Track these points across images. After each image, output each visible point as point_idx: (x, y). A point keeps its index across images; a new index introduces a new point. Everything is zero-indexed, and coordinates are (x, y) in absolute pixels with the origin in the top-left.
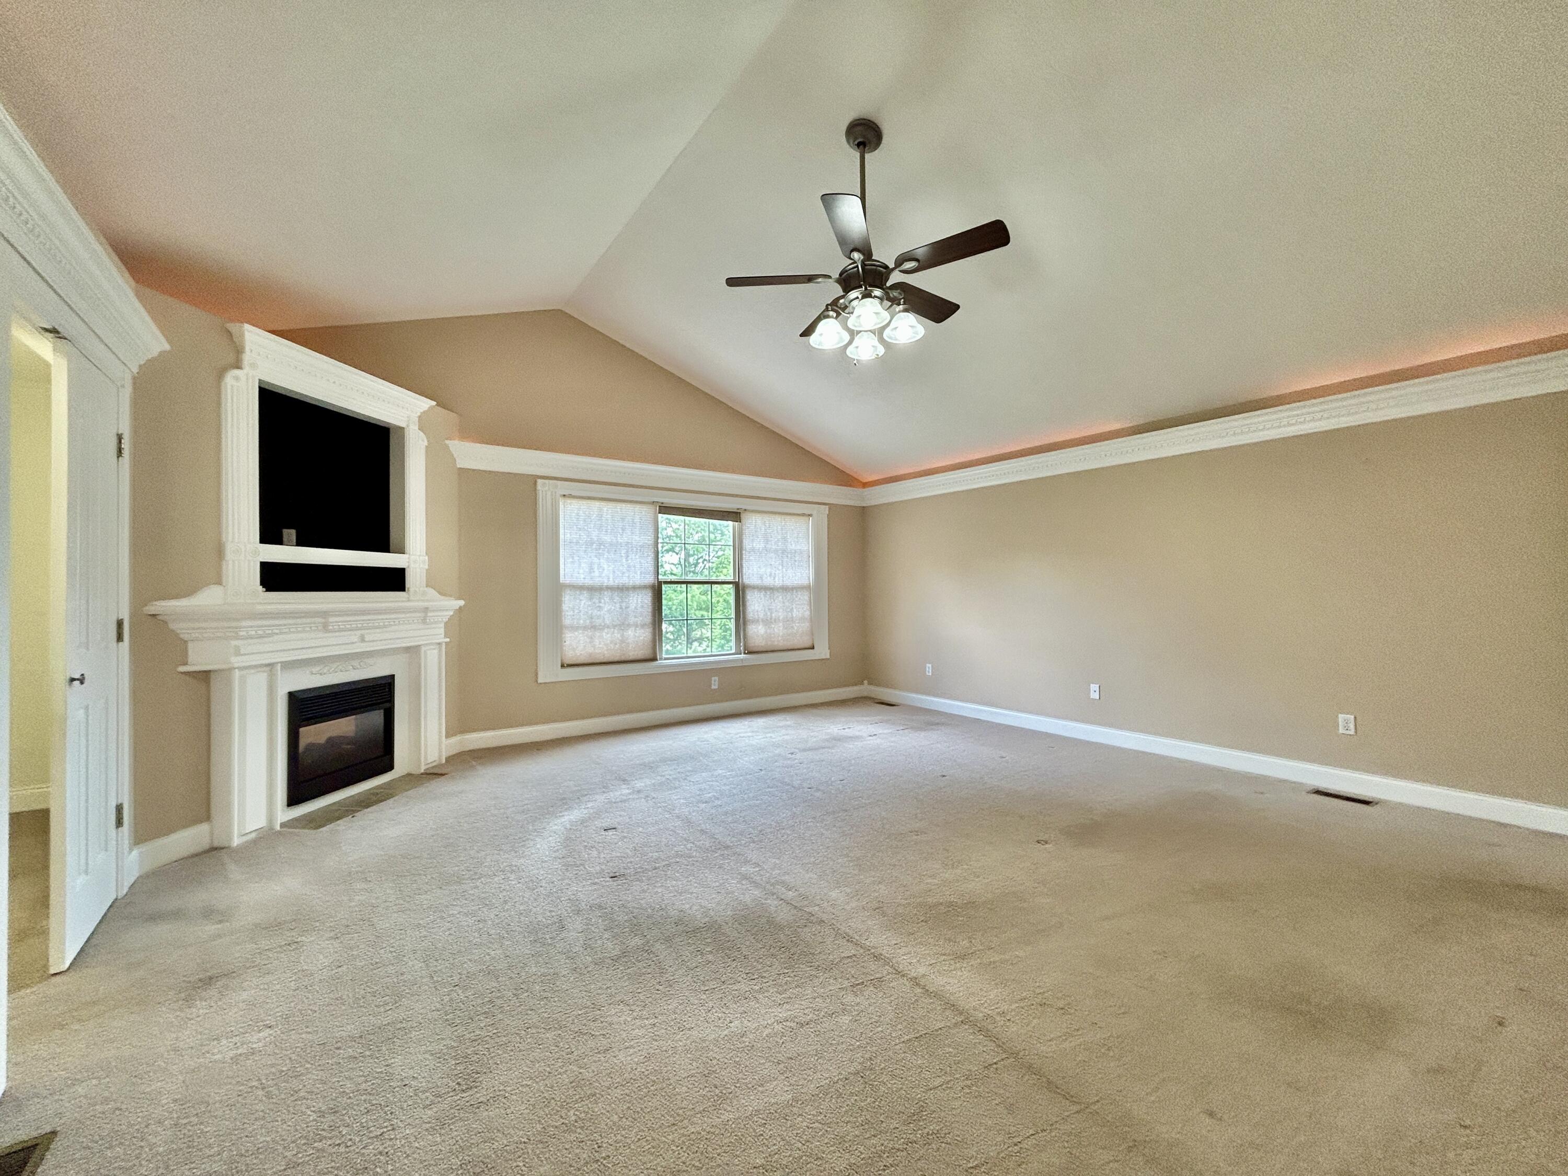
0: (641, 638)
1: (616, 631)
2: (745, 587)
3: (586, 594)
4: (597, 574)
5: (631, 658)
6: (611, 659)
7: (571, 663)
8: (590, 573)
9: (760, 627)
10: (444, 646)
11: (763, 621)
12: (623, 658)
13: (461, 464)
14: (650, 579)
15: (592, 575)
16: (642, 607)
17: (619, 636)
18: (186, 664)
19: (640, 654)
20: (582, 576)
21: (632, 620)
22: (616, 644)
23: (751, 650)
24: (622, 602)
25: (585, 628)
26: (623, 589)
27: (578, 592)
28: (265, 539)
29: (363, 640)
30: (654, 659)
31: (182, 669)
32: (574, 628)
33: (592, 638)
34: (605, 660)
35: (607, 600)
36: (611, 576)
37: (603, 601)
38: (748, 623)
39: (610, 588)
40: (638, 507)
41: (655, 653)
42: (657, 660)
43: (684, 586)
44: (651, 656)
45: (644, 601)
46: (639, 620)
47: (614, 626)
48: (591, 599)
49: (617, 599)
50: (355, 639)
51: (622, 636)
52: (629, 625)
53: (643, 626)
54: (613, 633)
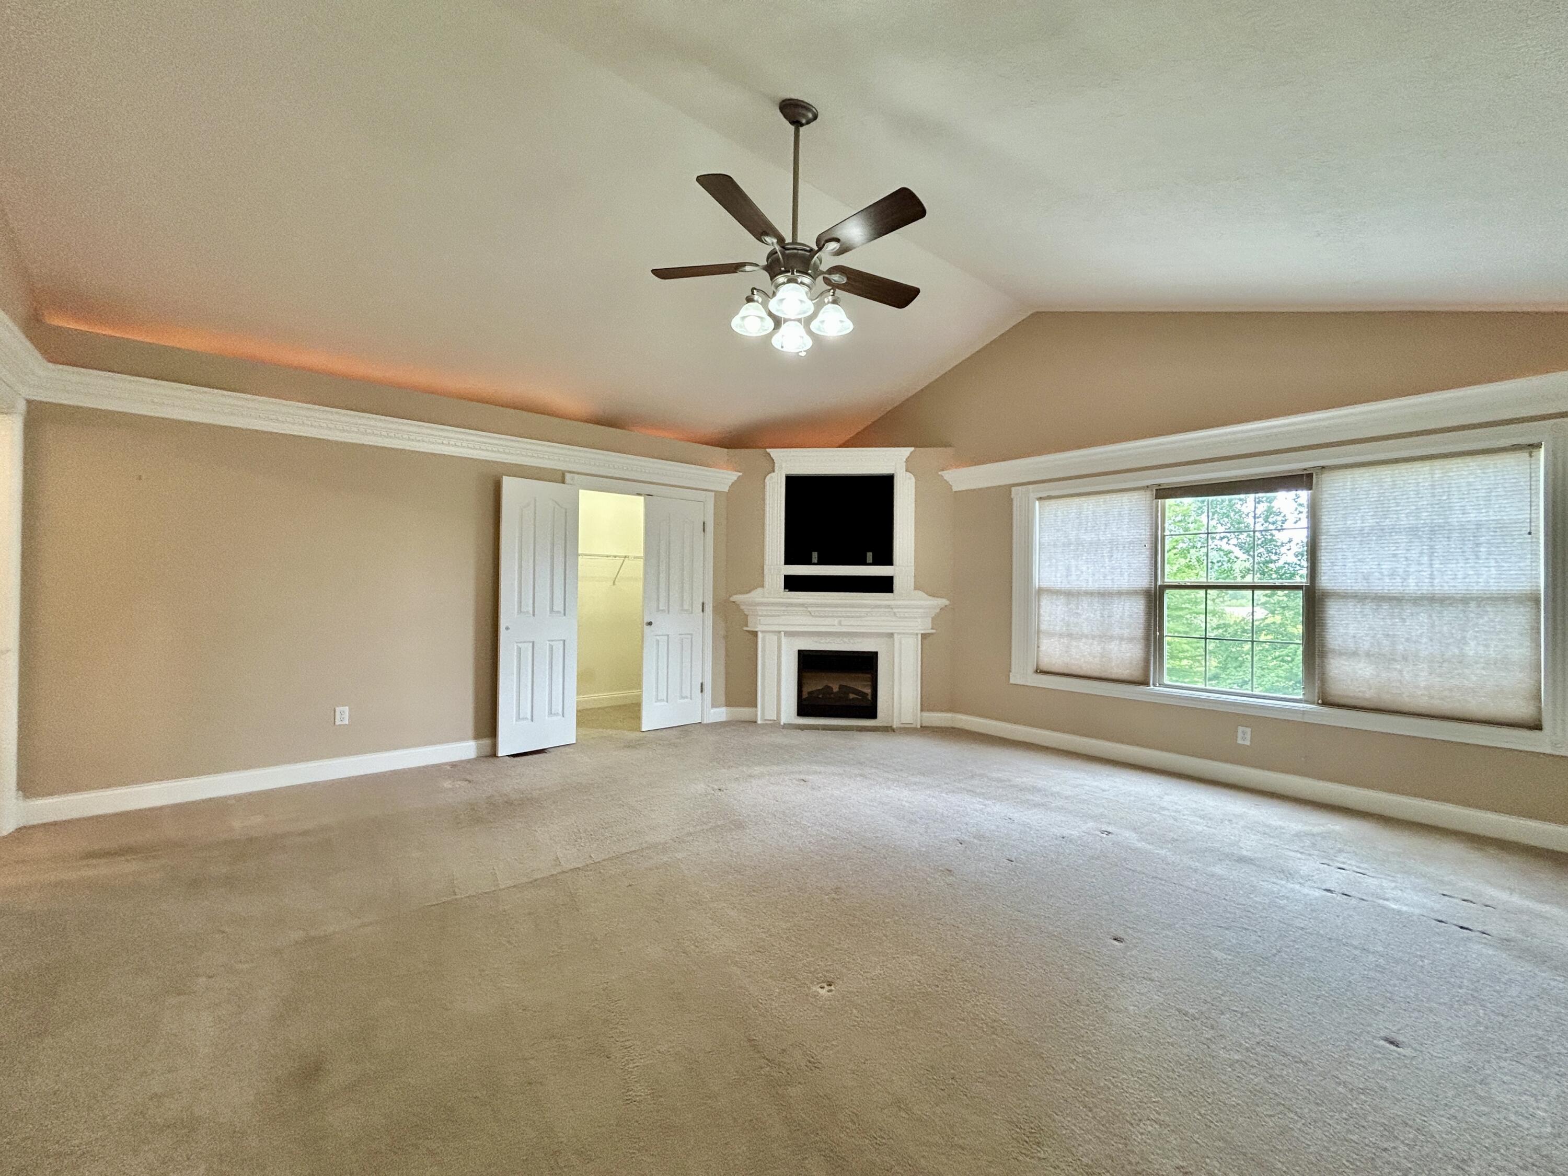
0: (1128, 655)
1: (1096, 643)
2: (1326, 595)
3: (1062, 599)
4: (1074, 577)
5: (1114, 676)
6: (1089, 673)
7: (1045, 669)
8: (1067, 576)
9: (1362, 665)
10: (920, 636)
11: (1368, 655)
12: (1103, 675)
13: (955, 489)
14: (1143, 582)
15: (1069, 578)
16: (1130, 616)
17: (1099, 648)
18: (747, 626)
19: (1124, 673)
20: (1059, 580)
21: (1116, 631)
22: (1095, 657)
23: (1330, 699)
24: (1104, 610)
25: (1061, 635)
26: (1104, 595)
27: (1055, 597)
28: (788, 561)
29: (840, 624)
30: (1145, 683)
31: (745, 628)
32: (1051, 635)
33: (1068, 647)
34: (1082, 673)
35: (1086, 606)
36: (1090, 579)
37: (1080, 607)
38: (1330, 655)
39: (1090, 594)
40: (1126, 497)
41: (1147, 675)
42: (1147, 684)
43: (1202, 593)
44: (1141, 678)
45: (1136, 609)
46: (1126, 632)
47: (1094, 637)
48: (1068, 604)
49: (1096, 605)
50: (836, 623)
51: (1103, 648)
52: (1112, 638)
53: (1131, 640)
54: (1092, 644)
